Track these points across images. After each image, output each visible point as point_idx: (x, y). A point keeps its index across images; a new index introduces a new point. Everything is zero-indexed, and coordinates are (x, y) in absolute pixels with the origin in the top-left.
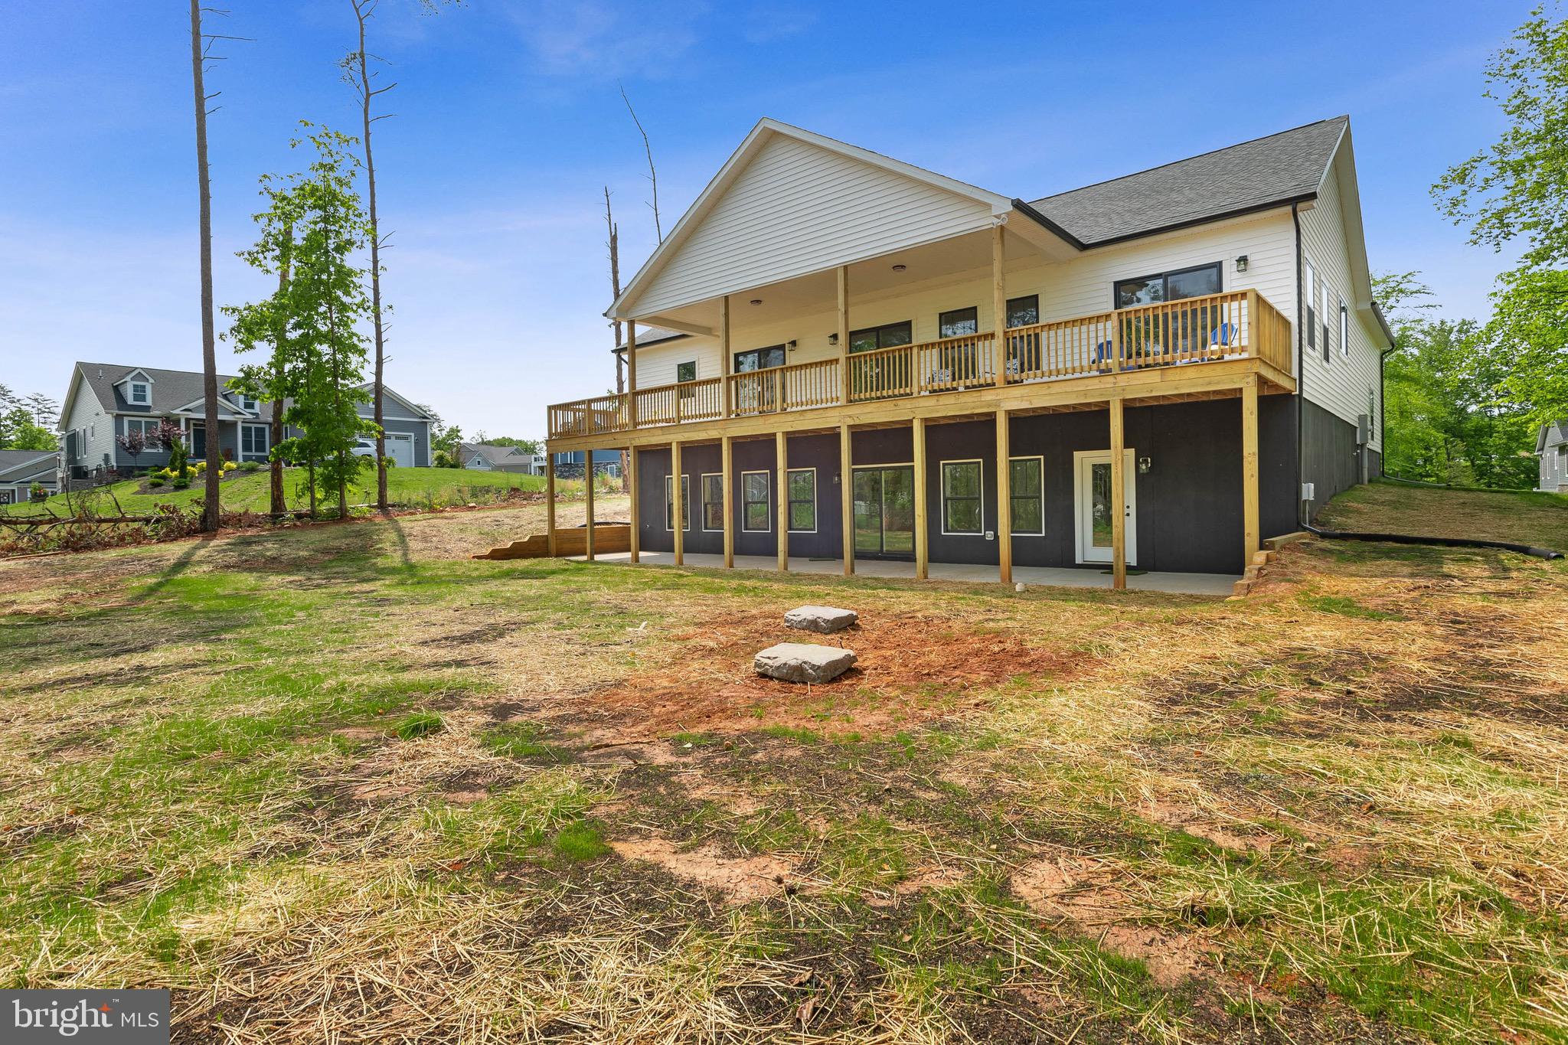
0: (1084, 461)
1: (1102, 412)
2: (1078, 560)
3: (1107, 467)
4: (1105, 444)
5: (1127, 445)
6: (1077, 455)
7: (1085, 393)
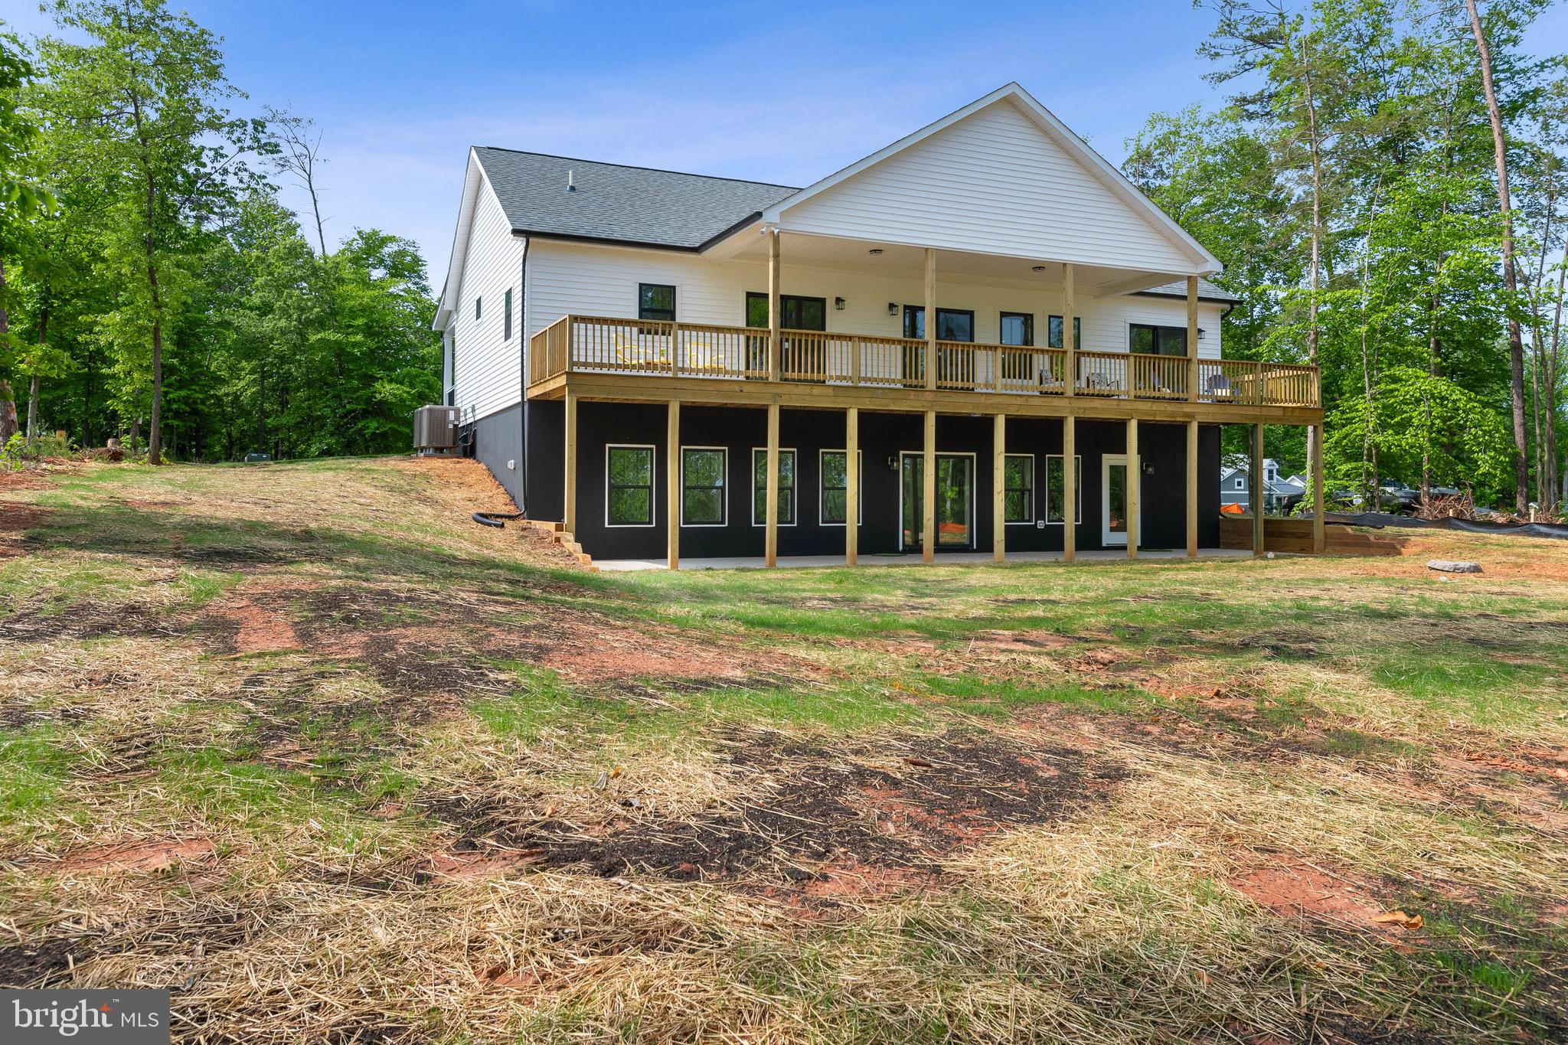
0: (1108, 460)
2: (1104, 545)
6: (1104, 457)
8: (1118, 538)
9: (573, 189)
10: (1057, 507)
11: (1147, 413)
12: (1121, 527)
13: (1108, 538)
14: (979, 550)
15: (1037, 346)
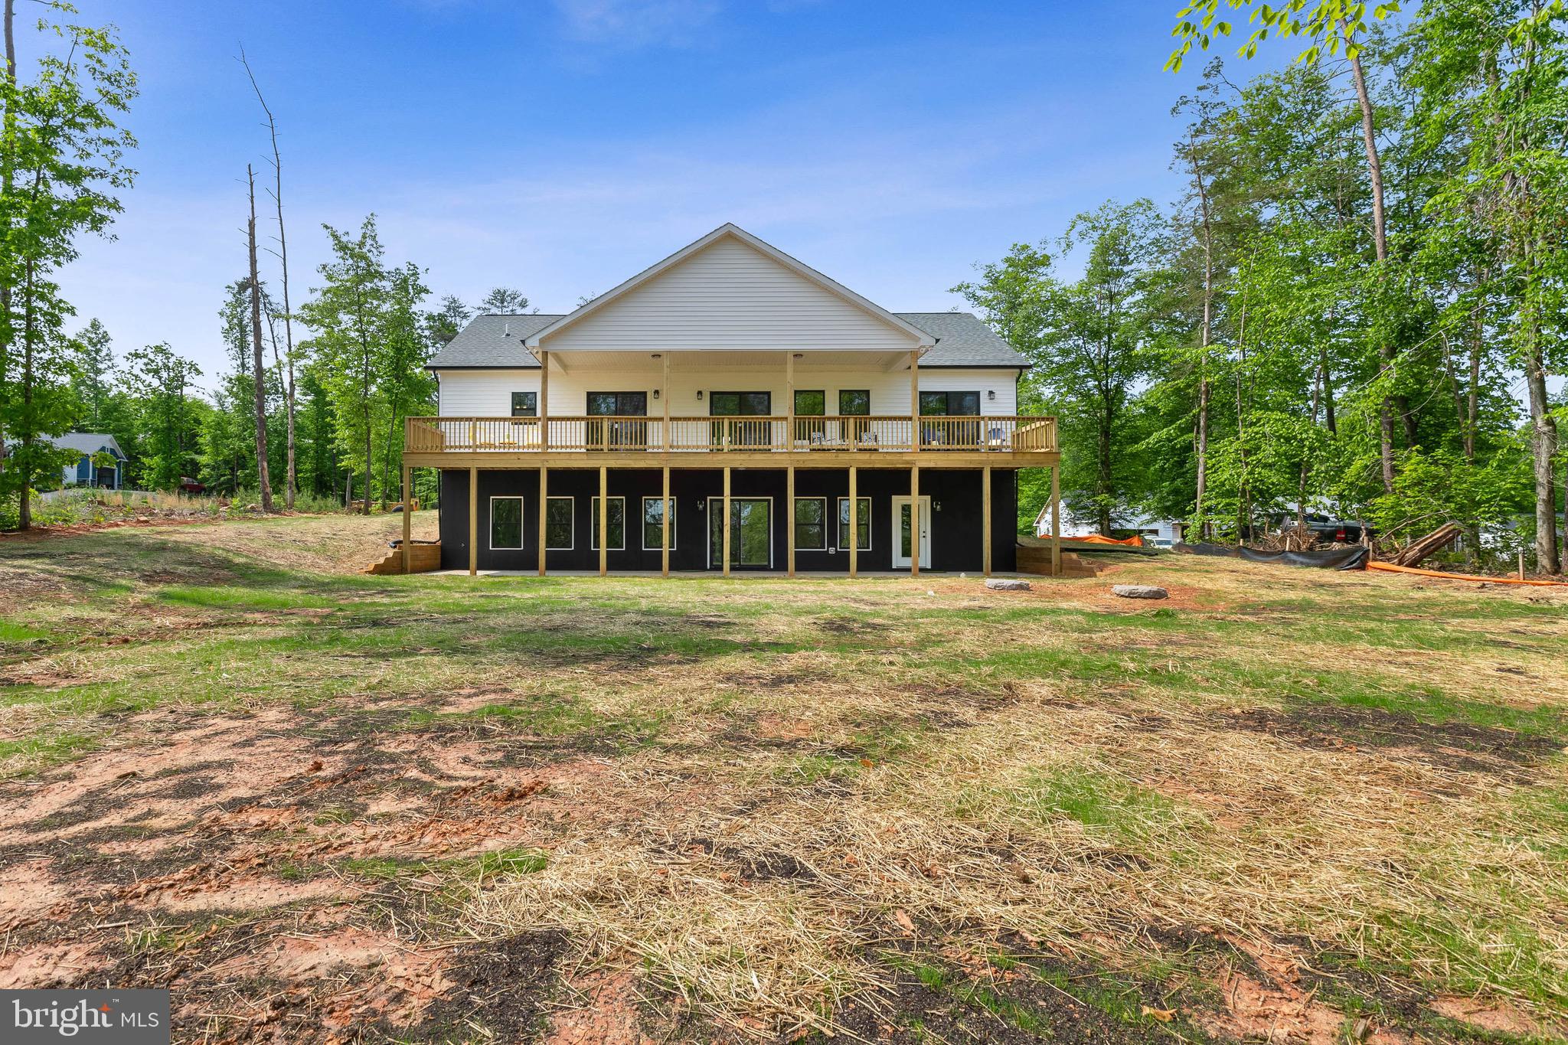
0: (897, 501)
1: (907, 472)
2: (894, 567)
3: (909, 506)
4: (908, 492)
5: (921, 493)
6: (894, 497)
7: (971, 462)
8: (907, 562)
9: (508, 335)
10: (845, 538)
11: (864, 462)
12: (906, 552)
13: (898, 560)
14: (776, 569)
15: (827, 414)
